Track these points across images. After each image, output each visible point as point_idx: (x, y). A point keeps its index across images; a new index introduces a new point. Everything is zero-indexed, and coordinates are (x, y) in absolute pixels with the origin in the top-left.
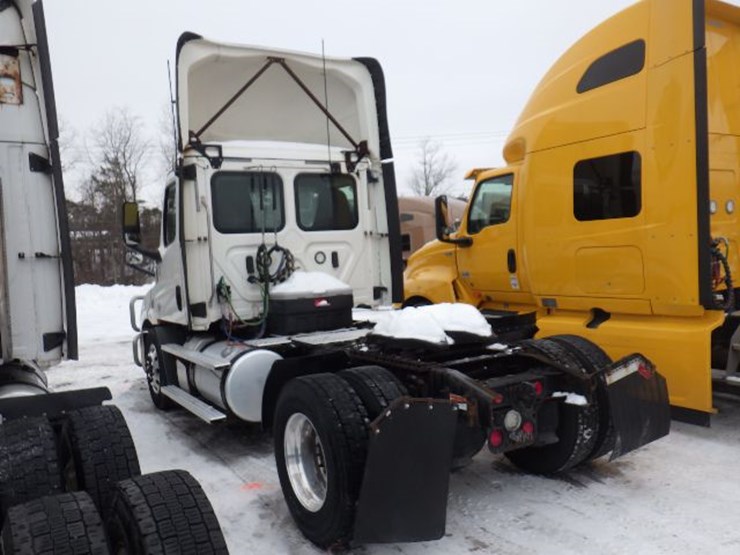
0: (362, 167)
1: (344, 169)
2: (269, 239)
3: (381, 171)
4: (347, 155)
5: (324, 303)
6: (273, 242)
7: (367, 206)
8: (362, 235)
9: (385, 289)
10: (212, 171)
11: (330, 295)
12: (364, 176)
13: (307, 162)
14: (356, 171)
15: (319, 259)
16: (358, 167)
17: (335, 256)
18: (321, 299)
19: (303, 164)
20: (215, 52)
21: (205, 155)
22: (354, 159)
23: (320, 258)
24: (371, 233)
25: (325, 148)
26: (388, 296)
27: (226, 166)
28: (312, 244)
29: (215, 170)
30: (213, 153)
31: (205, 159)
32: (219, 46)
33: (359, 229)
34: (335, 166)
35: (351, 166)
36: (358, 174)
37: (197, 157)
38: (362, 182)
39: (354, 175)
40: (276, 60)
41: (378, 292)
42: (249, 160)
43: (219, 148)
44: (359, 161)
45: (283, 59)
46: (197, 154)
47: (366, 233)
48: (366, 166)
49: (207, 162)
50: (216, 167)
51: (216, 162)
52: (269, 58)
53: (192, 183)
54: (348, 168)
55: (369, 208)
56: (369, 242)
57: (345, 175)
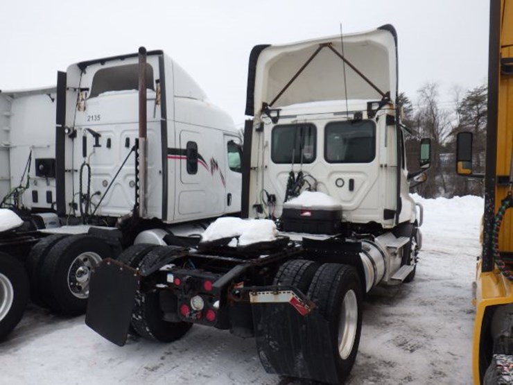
0: (382, 114)
1: (365, 116)
4: (370, 104)
5: (307, 214)
7: (384, 145)
8: (378, 167)
10: (272, 125)
11: (313, 209)
12: (383, 120)
13: (335, 114)
14: (376, 116)
16: (378, 113)
17: (352, 182)
18: (308, 211)
19: (332, 116)
21: (269, 116)
22: (375, 107)
23: (340, 183)
24: (386, 166)
25: (344, 102)
27: (281, 122)
29: (275, 125)
30: (274, 115)
32: (285, 47)
33: (375, 163)
34: (358, 114)
35: (371, 113)
36: (377, 119)
37: (265, 118)
38: (381, 126)
39: (374, 119)
40: (326, 45)
42: (295, 116)
43: (278, 111)
44: (379, 109)
46: (266, 115)
47: (381, 166)
48: (387, 112)
49: (270, 120)
50: (275, 123)
51: (275, 120)
52: (320, 45)
53: (261, 133)
54: (369, 115)
55: (386, 146)
56: (384, 172)
57: (366, 121)
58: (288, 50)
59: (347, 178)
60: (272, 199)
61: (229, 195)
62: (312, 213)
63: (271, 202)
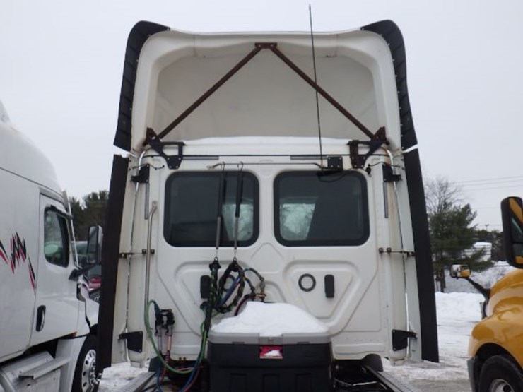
0: (376, 162)
1: (347, 164)
2: (225, 254)
3: (402, 164)
4: (353, 145)
5: (274, 354)
6: (231, 259)
7: (383, 214)
8: (375, 252)
9: (412, 335)
10: (168, 172)
11: (285, 342)
12: (378, 173)
13: (293, 157)
14: (366, 166)
15: (305, 284)
16: (369, 161)
17: (329, 281)
18: (272, 347)
19: (288, 159)
20: (190, 44)
21: (162, 154)
22: (363, 151)
23: (307, 283)
24: (389, 251)
26: (415, 347)
27: (186, 166)
28: (294, 263)
29: (173, 171)
30: (171, 152)
31: (161, 159)
32: (194, 37)
33: (370, 246)
34: (335, 160)
35: (358, 160)
36: (369, 170)
37: (152, 156)
38: (375, 183)
39: (362, 171)
40: (267, 46)
41: (400, 339)
42: (216, 157)
43: (181, 145)
44: (370, 154)
45: (275, 44)
46: (154, 153)
47: (381, 251)
48: (383, 159)
49: (163, 161)
50: (173, 168)
51: (173, 162)
52: (256, 44)
53: (144, 186)
54: (353, 163)
55: (386, 216)
56: (386, 263)
57: (348, 172)
58: (199, 44)
59: (320, 273)
60: (165, 319)
61: (41, 310)
62: (281, 352)
63: (165, 327)
